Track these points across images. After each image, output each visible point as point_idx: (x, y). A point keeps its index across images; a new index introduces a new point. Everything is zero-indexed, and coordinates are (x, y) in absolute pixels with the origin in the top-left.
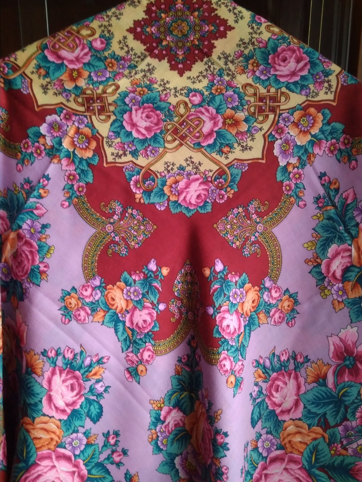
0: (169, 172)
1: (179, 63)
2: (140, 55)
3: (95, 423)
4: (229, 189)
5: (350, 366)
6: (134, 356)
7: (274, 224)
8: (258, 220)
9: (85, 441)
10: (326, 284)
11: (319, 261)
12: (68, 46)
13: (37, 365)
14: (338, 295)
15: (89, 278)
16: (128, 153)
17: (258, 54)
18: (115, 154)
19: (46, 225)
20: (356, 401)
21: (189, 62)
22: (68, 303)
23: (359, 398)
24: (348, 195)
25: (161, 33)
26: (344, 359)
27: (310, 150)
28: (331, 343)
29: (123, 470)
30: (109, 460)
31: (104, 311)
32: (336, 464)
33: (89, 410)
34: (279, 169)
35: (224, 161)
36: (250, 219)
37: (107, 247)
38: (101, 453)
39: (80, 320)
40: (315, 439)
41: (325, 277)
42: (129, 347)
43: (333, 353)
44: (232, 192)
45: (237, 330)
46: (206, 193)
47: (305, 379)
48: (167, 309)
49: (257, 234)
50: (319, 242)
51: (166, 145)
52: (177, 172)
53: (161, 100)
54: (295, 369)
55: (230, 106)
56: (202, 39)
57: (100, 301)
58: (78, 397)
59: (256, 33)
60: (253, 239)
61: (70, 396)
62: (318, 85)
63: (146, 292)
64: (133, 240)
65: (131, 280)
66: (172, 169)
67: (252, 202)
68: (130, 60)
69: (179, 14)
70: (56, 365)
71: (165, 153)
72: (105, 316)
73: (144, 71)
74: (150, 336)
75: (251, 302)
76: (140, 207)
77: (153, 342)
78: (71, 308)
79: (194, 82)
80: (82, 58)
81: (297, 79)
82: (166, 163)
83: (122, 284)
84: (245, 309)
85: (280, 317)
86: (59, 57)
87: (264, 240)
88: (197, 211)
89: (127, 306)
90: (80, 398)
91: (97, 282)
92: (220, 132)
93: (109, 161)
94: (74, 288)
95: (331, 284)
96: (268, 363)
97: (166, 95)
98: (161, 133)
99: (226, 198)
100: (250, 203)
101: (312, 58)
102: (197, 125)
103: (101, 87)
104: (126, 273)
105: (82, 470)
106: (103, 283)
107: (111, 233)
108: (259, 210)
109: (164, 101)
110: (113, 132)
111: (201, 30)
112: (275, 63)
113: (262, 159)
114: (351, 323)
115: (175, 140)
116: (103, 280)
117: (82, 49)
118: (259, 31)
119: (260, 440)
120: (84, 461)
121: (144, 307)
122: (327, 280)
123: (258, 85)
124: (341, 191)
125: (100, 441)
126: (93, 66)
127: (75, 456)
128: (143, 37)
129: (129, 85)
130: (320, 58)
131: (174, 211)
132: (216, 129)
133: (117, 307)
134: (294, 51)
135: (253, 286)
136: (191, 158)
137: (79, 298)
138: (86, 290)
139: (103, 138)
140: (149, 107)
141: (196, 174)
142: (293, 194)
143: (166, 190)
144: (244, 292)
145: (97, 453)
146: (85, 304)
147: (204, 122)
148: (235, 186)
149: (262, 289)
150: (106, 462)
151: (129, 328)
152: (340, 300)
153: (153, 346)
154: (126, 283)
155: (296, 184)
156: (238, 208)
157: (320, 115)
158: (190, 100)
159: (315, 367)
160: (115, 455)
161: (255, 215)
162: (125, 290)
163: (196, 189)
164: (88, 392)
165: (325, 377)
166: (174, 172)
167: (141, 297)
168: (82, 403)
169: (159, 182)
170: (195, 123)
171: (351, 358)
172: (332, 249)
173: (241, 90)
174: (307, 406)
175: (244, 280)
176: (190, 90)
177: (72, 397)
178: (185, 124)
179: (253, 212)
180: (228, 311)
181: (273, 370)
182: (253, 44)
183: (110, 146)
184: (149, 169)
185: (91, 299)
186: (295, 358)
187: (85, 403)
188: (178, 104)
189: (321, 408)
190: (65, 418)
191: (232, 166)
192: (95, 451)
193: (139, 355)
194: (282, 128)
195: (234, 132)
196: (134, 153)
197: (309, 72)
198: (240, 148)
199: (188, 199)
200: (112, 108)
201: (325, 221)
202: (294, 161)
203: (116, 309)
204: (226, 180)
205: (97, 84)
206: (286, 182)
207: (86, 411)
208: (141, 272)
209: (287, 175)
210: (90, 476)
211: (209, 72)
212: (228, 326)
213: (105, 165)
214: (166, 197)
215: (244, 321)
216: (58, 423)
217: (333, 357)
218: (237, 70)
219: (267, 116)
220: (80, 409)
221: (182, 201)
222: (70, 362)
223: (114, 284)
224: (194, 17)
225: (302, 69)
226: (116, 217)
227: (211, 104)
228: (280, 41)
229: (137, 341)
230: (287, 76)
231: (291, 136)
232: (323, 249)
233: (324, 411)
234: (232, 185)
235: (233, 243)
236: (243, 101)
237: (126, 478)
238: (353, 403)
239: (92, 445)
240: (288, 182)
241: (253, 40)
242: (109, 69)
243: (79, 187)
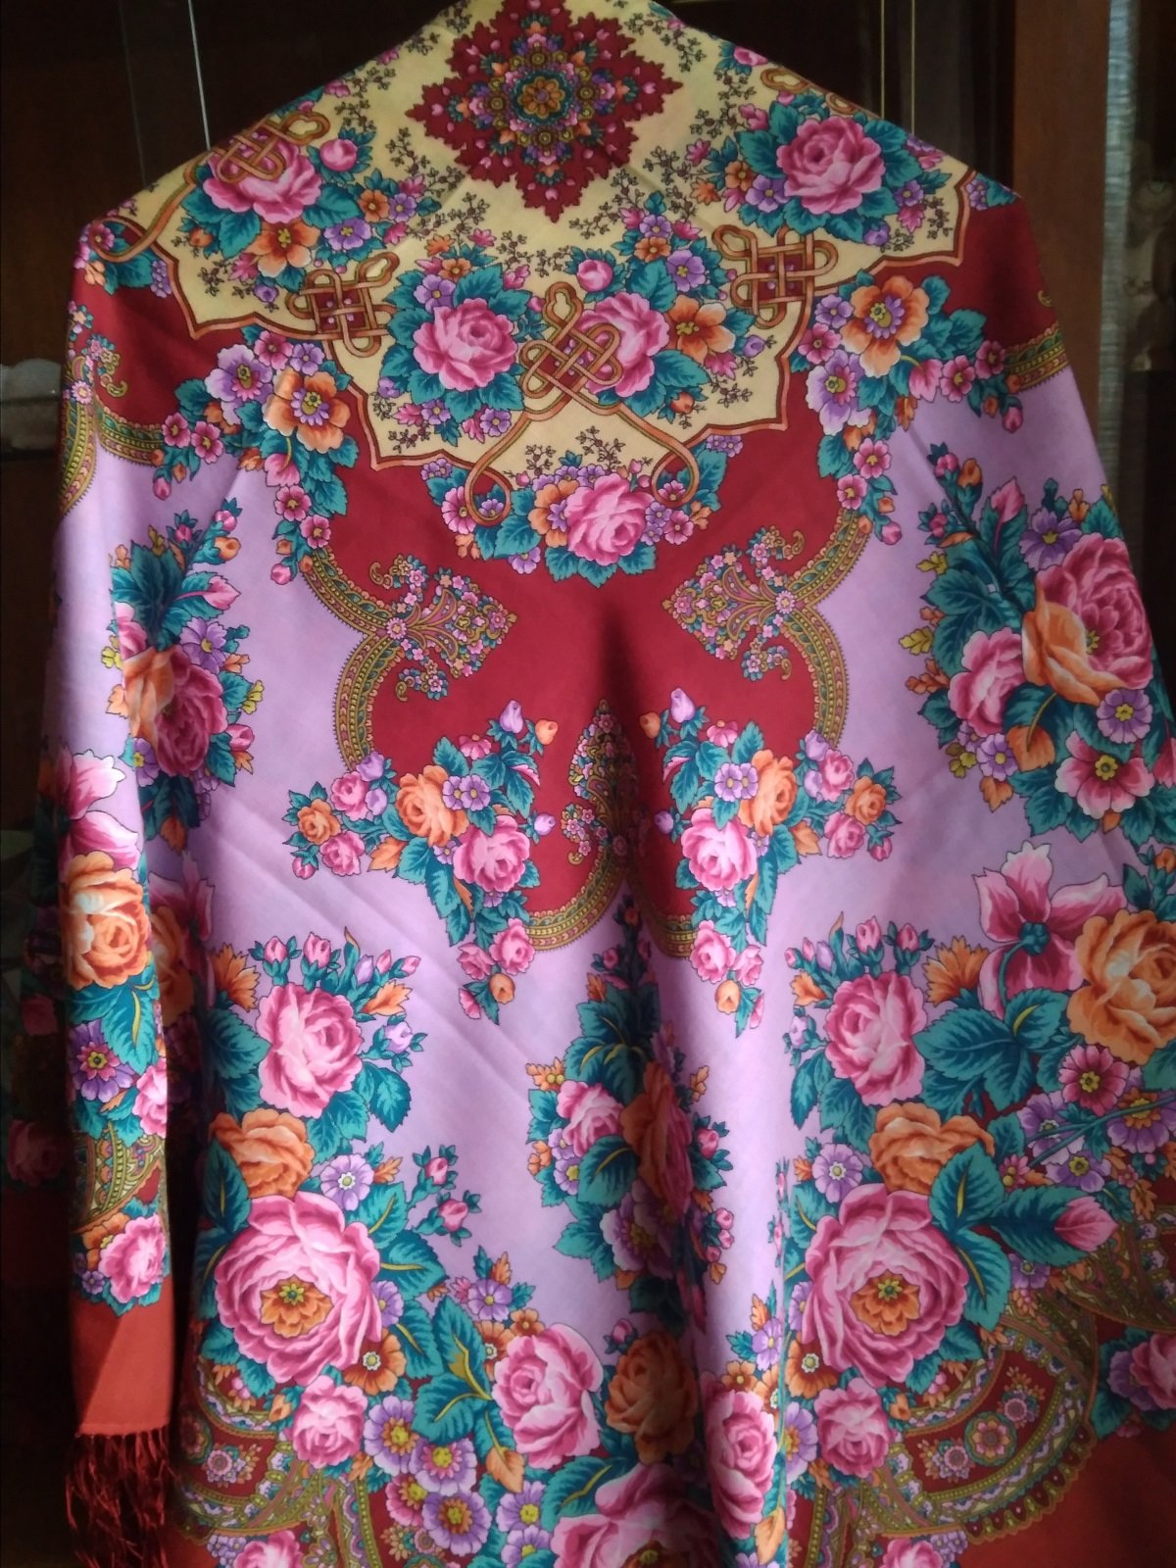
0: (539, 472)
1: (547, 187)
2: (446, 174)
3: (392, 1129)
4: (696, 507)
5: (1037, 949)
6: (482, 954)
7: (821, 591)
8: (778, 582)
9: (369, 1176)
10: (962, 737)
11: (941, 679)
12: (263, 165)
13: (241, 981)
14: (995, 766)
15: (354, 758)
16: (431, 429)
17: (748, 150)
18: (399, 437)
19: (239, 629)
20: (1058, 1039)
21: (571, 183)
22: (307, 825)
23: (1063, 1029)
24: (1005, 499)
25: (494, 113)
26: (1020, 932)
27: (901, 388)
28: (984, 891)
29: (469, 1248)
30: (432, 1224)
31: (398, 842)
32: (1018, 1211)
33: (376, 1097)
34: (824, 443)
35: (679, 433)
36: (756, 580)
37: (394, 676)
38: (411, 1206)
39: (339, 866)
40: (959, 1149)
41: (959, 722)
42: (466, 931)
43: (992, 917)
44: (706, 512)
45: (738, 868)
46: (637, 520)
47: (924, 993)
48: (557, 830)
49: (778, 620)
50: (939, 631)
51: (529, 402)
52: (559, 472)
53: (506, 287)
54: (897, 970)
55: (685, 289)
56: (599, 120)
57: (385, 817)
58: (345, 1060)
59: (737, 93)
60: (768, 631)
61: (326, 1060)
62: (908, 215)
63: (500, 788)
64: (459, 657)
65: (459, 760)
66: (547, 464)
67: (758, 536)
68: (421, 189)
69: (538, 59)
70: (287, 982)
71: (525, 423)
72: (399, 853)
73: (459, 215)
74: (517, 900)
75: (773, 797)
76: (471, 568)
77: (526, 916)
78: (315, 836)
79: (588, 235)
80: (299, 194)
81: (854, 203)
82: (530, 450)
83: (437, 771)
84: (758, 817)
85: (851, 836)
86: (242, 197)
87: (798, 634)
88: (619, 569)
89: (455, 827)
90: (349, 1064)
91: (375, 769)
92: (663, 358)
93: (384, 454)
94: (318, 787)
95: (974, 738)
96: (826, 958)
97: (518, 272)
98: (512, 372)
99: (690, 531)
100: (755, 538)
101: (890, 146)
102: (604, 345)
103: (352, 265)
104: (445, 740)
105: (367, 1251)
106: (390, 770)
107: (402, 640)
108: (779, 557)
109: (514, 288)
110: (391, 378)
111: (595, 97)
112: (793, 166)
113: (778, 420)
114: (1033, 834)
115: (549, 387)
116: (389, 761)
117: (298, 173)
118: (744, 88)
119: (819, 1160)
120: (369, 1227)
121: (498, 828)
122: (963, 727)
123: (753, 228)
124: (986, 490)
125: (408, 1175)
126: (328, 212)
127: (347, 1213)
128: (450, 127)
129: (423, 255)
130: (910, 144)
131: (559, 573)
132: (652, 351)
133: (429, 830)
134: (839, 132)
135: (778, 756)
136: (593, 431)
137: (333, 812)
138: (349, 791)
139: (365, 396)
140: (477, 307)
141: (609, 472)
142: (865, 507)
143: (536, 519)
144: (754, 772)
145: (401, 1204)
146: (349, 825)
147: (621, 334)
148: (713, 497)
149: (800, 763)
150: (425, 1229)
151: (462, 882)
152: (1001, 777)
153: (528, 925)
154: (450, 768)
155: (871, 481)
156: (723, 554)
157: (920, 293)
158: (580, 280)
159: (947, 959)
160: (447, 1209)
161: (769, 569)
162: (447, 786)
163: (612, 512)
164: (371, 1048)
165: (974, 984)
166: (551, 472)
167: (487, 801)
168: (357, 1076)
169: (515, 499)
170: (598, 340)
171: (1039, 927)
172: (974, 644)
173: (710, 244)
174: (932, 1063)
175: (752, 741)
176: (579, 256)
177: (331, 1062)
178: (572, 343)
179: (765, 561)
180: (711, 821)
181: (842, 974)
182: (732, 121)
183: (385, 415)
184: (489, 469)
185: (363, 814)
186: (895, 940)
187: (363, 1076)
188: (551, 293)
189: (971, 1064)
190: (317, 1113)
191: (700, 444)
192: (395, 1202)
193: (492, 949)
194: (823, 336)
195: (700, 355)
196: (448, 430)
197: (884, 183)
198: (718, 396)
199: (592, 540)
200: (383, 318)
201: (952, 575)
202: (860, 419)
203: (427, 836)
204: (687, 483)
205: (343, 260)
206: (845, 479)
207: (368, 1097)
208: (484, 736)
209: (845, 458)
210: (385, 1266)
211: (625, 205)
212: (714, 859)
213: (374, 465)
214: (536, 540)
215: (758, 848)
216: (300, 1125)
217: (991, 930)
218: (696, 194)
219: (782, 308)
220: (353, 1094)
221: (577, 546)
222: (321, 972)
223: (417, 771)
224: (576, 65)
225: (864, 178)
226: (410, 599)
227: (634, 287)
228: (801, 109)
229: (486, 914)
230: (827, 198)
231: (849, 354)
232: (950, 649)
233: (981, 1071)
234: (704, 496)
235: (715, 646)
236: (718, 273)
237: (477, 1267)
238: (1051, 1044)
239: (386, 1186)
240: (849, 478)
241: (731, 112)
242: (369, 218)
243: (313, 527)
